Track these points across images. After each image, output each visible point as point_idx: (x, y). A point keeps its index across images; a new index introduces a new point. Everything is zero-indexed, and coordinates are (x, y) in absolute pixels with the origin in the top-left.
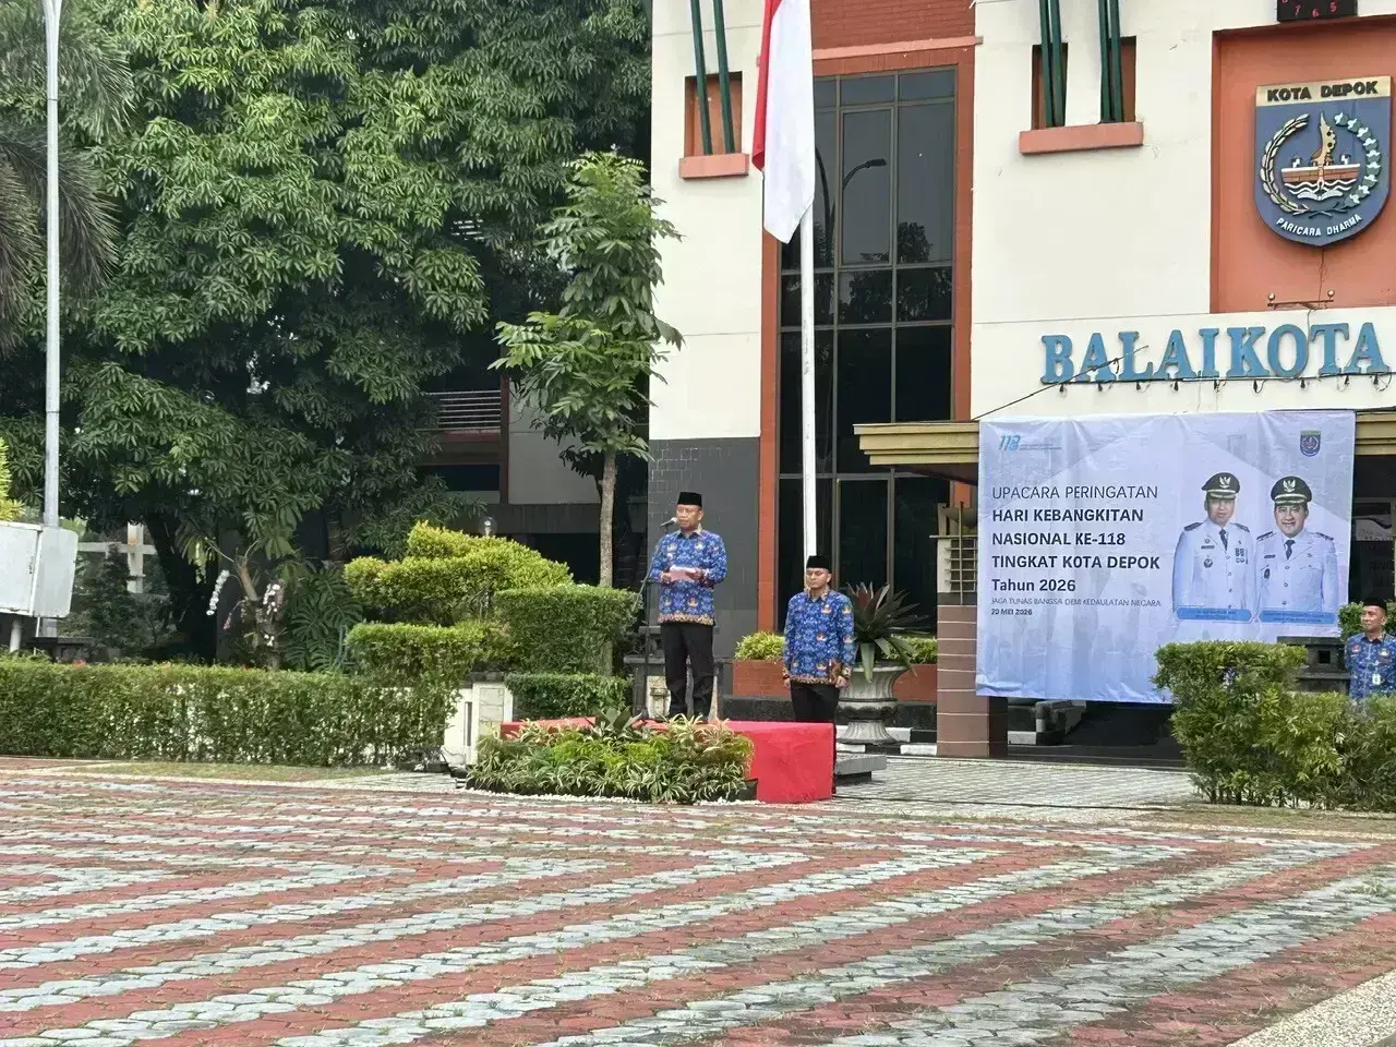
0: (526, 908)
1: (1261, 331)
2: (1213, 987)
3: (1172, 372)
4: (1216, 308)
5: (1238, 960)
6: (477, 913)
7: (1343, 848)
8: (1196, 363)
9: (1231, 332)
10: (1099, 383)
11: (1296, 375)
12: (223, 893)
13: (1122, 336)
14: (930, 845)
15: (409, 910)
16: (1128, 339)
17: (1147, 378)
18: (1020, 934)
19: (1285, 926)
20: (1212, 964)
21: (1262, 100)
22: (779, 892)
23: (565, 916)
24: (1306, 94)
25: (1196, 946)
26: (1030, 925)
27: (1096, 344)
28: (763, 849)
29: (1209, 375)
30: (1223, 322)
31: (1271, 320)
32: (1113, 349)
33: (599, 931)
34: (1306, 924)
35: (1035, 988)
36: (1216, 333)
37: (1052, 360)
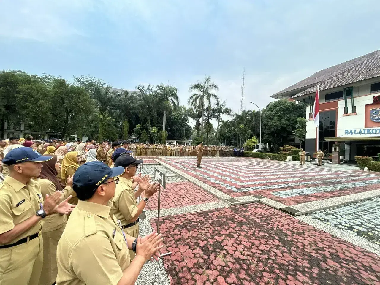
0: (288, 173)
1: (371, 129)
2: (353, 188)
3: (360, 133)
4: (365, 127)
5: (357, 186)
6: (284, 173)
7: (375, 176)
8: (363, 132)
9: (367, 129)
10: (351, 134)
11: (375, 133)
12: (266, 169)
13: (354, 130)
14: (327, 172)
15: (278, 172)
16: (355, 131)
17: (357, 134)
18: (333, 181)
19: (364, 184)
20: (353, 186)
21: (371, 110)
22: (310, 174)
23: (291, 174)
24: (377, 109)
25: (353, 184)
26: (334, 180)
27: (351, 131)
28: (310, 170)
29: (364, 133)
30: (366, 129)
31: (372, 128)
32: (353, 131)
33: (293, 175)
34: (367, 183)
35: (333, 186)
36: (365, 130)
37: (346, 132)
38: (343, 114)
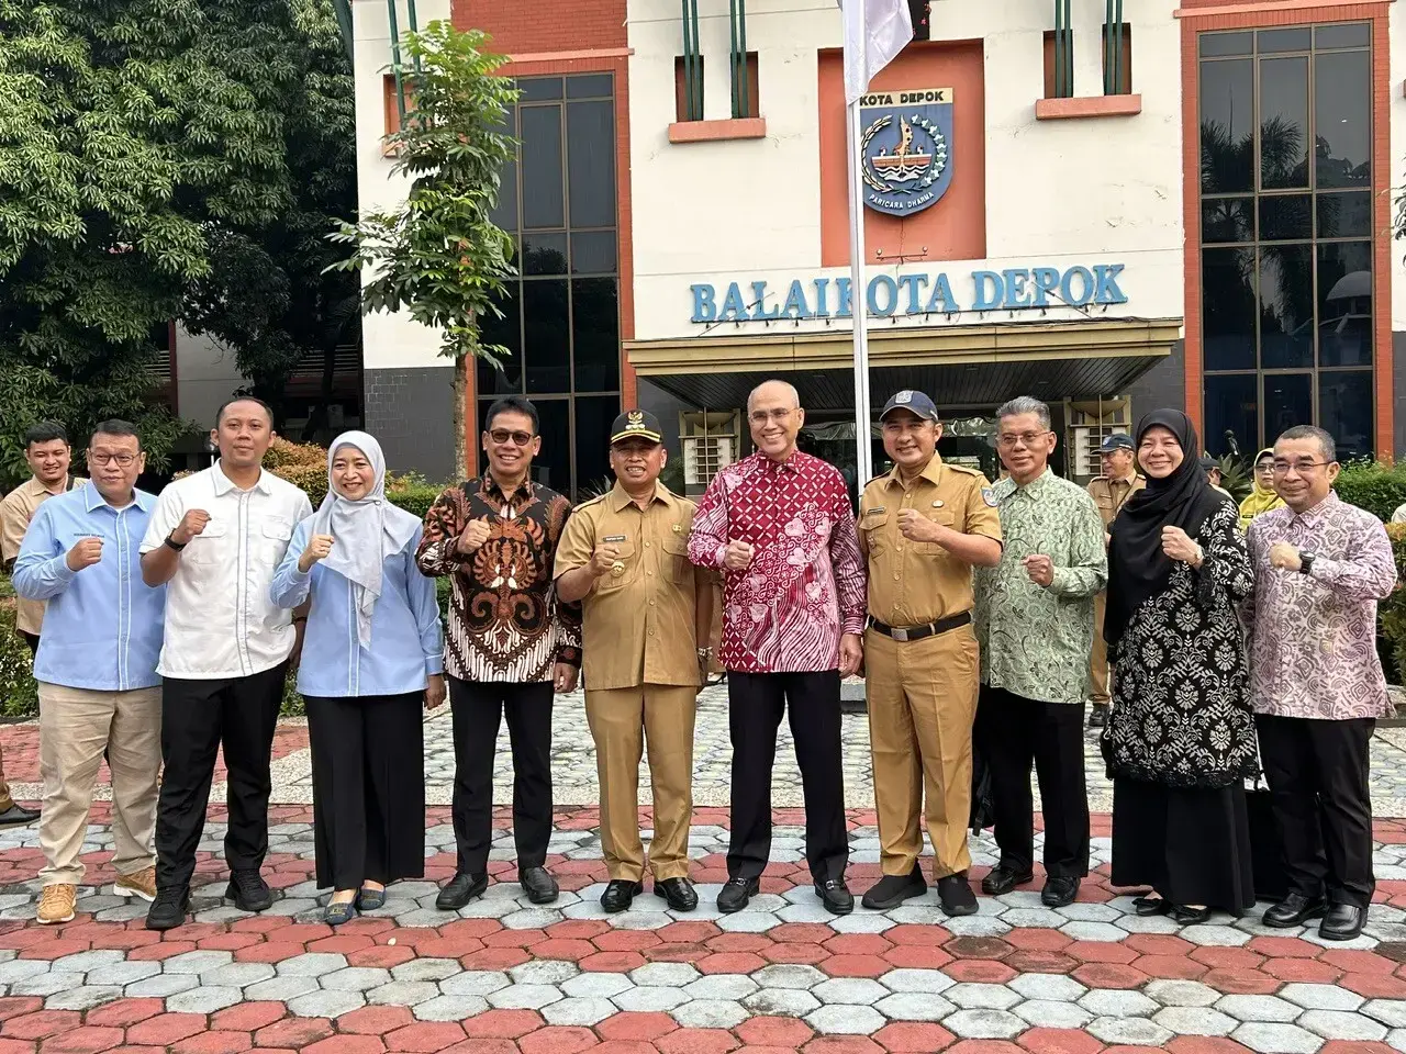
3: (794, 313)
4: (827, 262)
8: (812, 306)
10: (737, 321)
11: (889, 314)
13: (754, 285)
16: (758, 287)
17: (774, 317)
24: (889, 100)
29: (822, 315)
30: (832, 274)
32: (748, 297)
36: (827, 283)
37: (699, 303)
38: (674, 121)
